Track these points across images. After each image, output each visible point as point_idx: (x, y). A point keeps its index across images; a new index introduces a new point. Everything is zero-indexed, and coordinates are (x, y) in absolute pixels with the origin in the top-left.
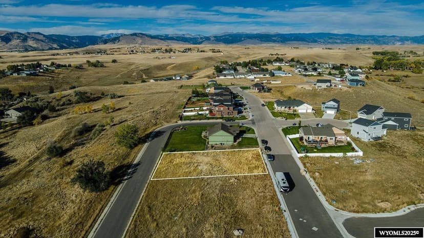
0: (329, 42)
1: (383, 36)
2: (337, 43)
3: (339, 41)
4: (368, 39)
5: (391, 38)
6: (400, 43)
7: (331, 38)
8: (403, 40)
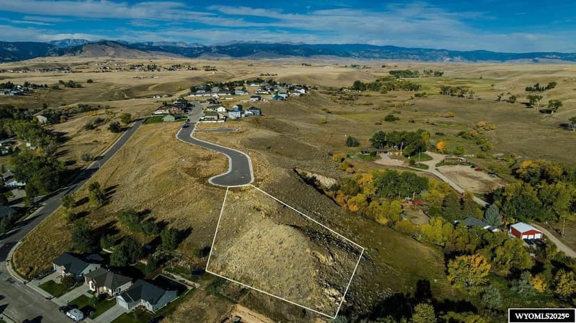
0: (365, 57)
1: (431, 50)
2: (375, 58)
3: (378, 55)
4: (413, 52)
5: (440, 52)
6: (448, 59)
7: (369, 51)
8: (452, 54)
